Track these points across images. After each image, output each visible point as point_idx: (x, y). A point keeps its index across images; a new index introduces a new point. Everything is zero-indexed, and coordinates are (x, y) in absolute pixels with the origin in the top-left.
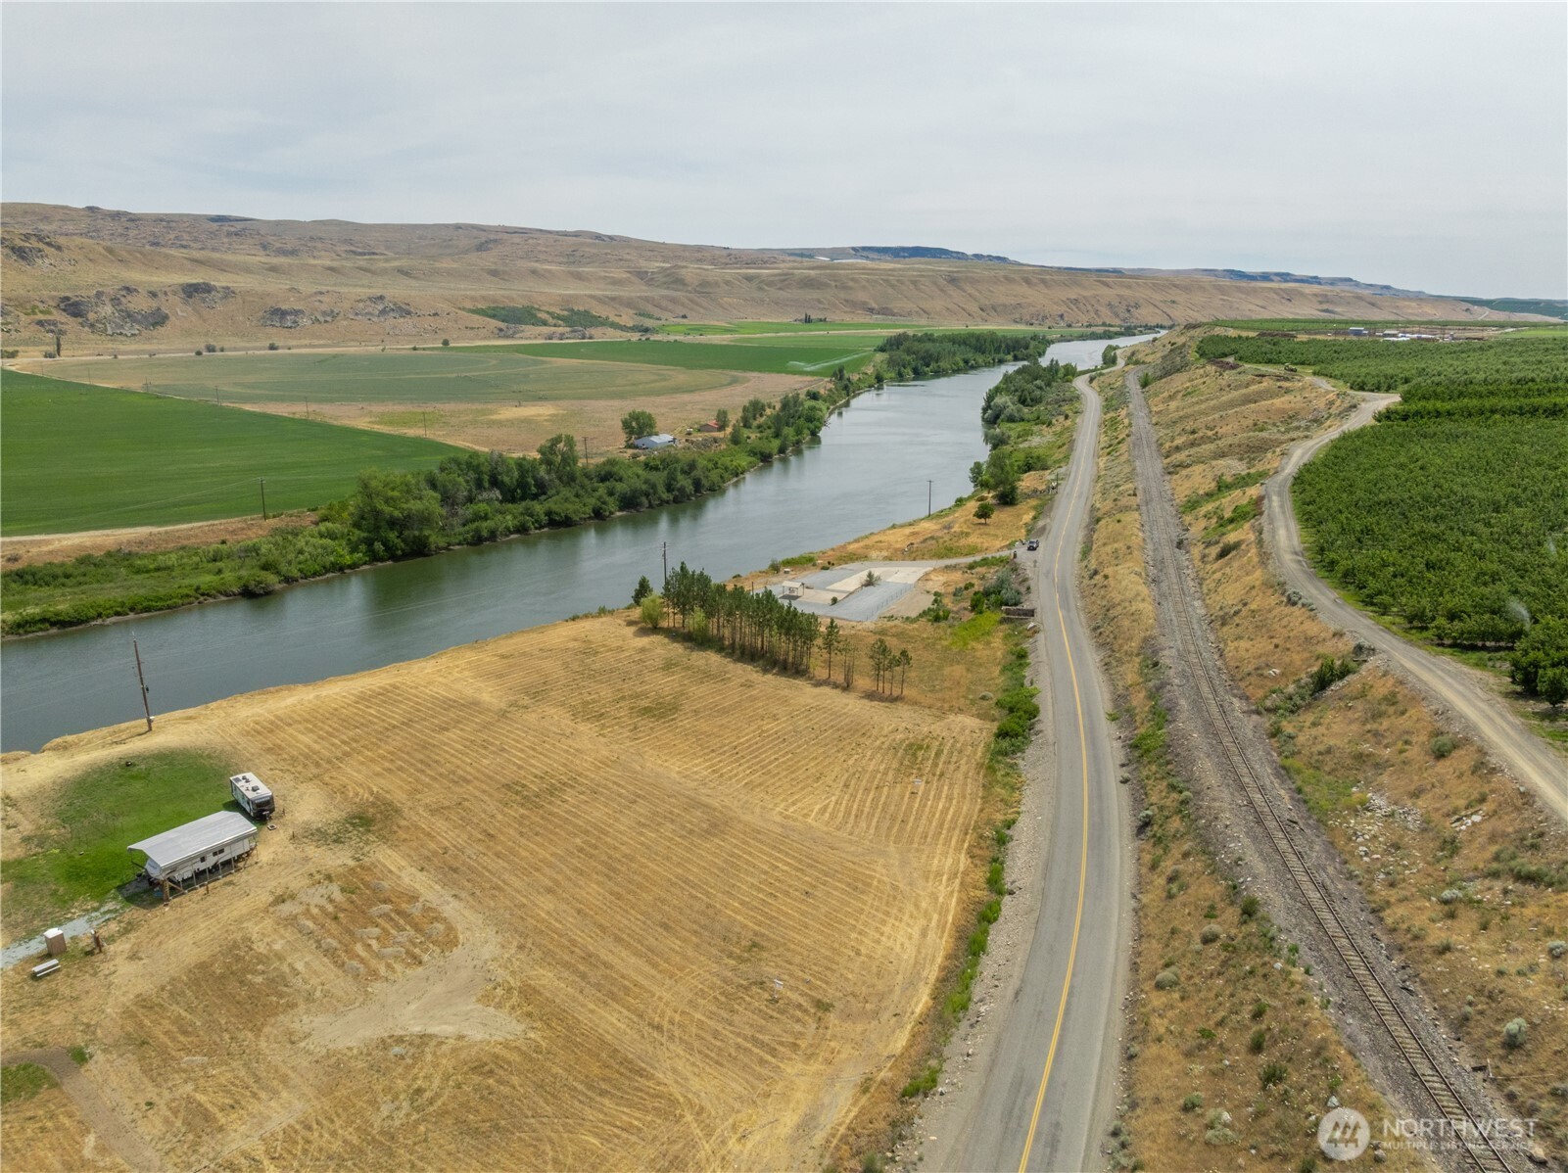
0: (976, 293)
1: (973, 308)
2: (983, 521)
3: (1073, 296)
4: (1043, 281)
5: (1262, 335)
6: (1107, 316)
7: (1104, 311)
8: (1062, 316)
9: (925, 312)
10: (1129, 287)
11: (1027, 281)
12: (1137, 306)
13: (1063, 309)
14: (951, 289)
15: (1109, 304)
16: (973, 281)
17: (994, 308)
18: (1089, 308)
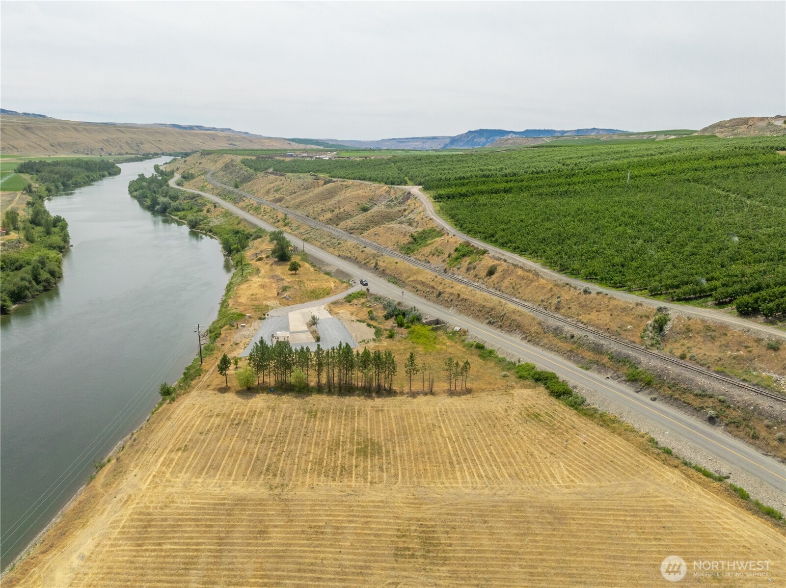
0: (44, 136)
1: (47, 145)
2: (294, 272)
3: (106, 138)
4: (85, 129)
5: (258, 158)
6: (126, 148)
7: (125, 146)
8: (102, 149)
9: (14, 148)
10: (134, 133)
11: (76, 129)
12: (141, 143)
13: (101, 145)
14: (27, 133)
15: (127, 142)
16: (41, 129)
17: (59, 145)
18: (116, 144)
